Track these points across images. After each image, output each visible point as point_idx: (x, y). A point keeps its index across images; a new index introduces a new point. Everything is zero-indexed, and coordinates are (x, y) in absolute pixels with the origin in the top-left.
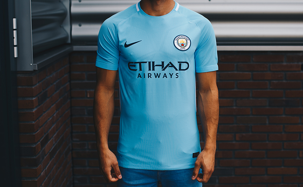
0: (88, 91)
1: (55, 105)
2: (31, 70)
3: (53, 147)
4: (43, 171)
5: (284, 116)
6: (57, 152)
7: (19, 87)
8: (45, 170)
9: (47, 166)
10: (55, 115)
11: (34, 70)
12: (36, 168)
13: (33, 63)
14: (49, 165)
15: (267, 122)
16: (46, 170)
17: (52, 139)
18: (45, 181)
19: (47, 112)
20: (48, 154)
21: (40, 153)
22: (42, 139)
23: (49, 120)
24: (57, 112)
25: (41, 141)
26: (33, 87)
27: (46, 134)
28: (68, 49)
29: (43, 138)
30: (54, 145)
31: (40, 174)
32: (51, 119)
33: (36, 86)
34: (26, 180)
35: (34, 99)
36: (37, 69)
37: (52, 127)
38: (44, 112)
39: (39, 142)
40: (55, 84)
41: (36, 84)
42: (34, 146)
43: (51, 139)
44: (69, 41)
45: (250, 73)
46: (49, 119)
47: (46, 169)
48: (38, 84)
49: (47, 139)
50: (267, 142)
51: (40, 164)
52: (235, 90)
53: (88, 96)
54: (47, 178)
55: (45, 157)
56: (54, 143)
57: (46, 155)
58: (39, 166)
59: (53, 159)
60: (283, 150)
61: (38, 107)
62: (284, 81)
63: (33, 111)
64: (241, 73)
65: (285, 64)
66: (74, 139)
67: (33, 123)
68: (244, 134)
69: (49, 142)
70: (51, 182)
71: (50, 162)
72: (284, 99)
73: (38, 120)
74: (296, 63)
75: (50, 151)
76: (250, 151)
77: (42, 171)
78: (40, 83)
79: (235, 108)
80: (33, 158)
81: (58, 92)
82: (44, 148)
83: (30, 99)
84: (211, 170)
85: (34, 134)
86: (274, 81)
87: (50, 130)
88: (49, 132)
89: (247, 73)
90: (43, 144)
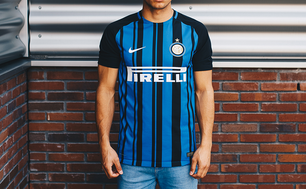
0: (48, 113)
5: (277, 143)
10: (6, 142)
15: (258, 151)
24: (10, 138)
28: (25, 64)
40: (7, 105)
44: (27, 55)
45: (237, 93)
50: (258, 174)
53: (49, 119)
60: (276, 184)
62: (277, 103)
64: (227, 93)
65: (278, 82)
66: (32, 170)
68: (231, 165)
72: (277, 123)
74: (291, 82)
76: (238, 184)
79: (220, 133)
84: (206, 165)
86: (266, 103)
89: (234, 93)
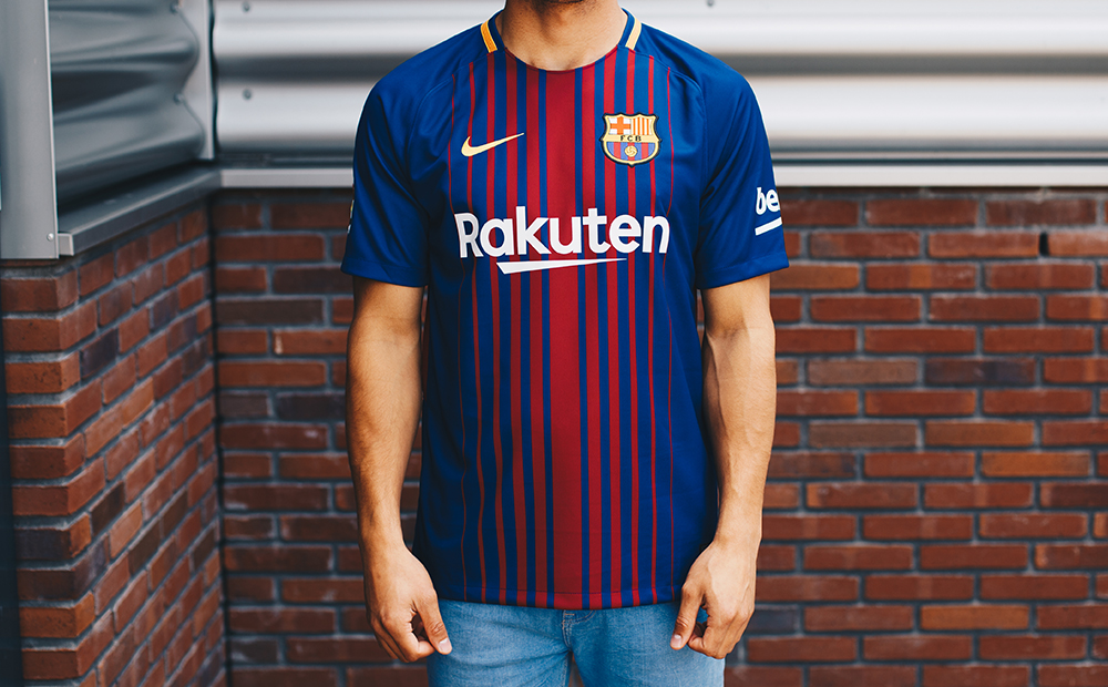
0: (278, 330)
1: (149, 380)
2: (51, 257)
3: (143, 533)
4: (104, 617)
5: (978, 420)
6: (161, 549)
7: (11, 317)
8: (109, 611)
9: (119, 601)
10: (150, 417)
11: (61, 256)
12: (73, 605)
13: (59, 232)
14: (125, 594)
15: (919, 442)
16: (112, 614)
17: (138, 502)
18: (108, 653)
19: (117, 406)
20: (123, 555)
21: (91, 551)
22: (96, 503)
23: (127, 435)
24: (161, 406)
25: (91, 509)
26: (60, 318)
27: (115, 485)
28: (201, 179)
29: (102, 498)
30: (146, 523)
31: (90, 627)
32: (132, 431)
33: (69, 313)
34: (36, 649)
35: (62, 358)
36: (72, 253)
37: (140, 461)
38: (106, 406)
39: (85, 514)
40: (150, 305)
41: (71, 305)
42: (65, 526)
43: (132, 502)
44: (208, 153)
45: (856, 265)
46: (124, 431)
47: (115, 608)
48: (77, 307)
49: (116, 502)
50: (920, 513)
51: (89, 593)
52: (804, 326)
53: (279, 350)
54: (116, 643)
55: (110, 568)
56: (147, 516)
57: (112, 560)
58: (85, 597)
59: (143, 573)
60: (975, 543)
61: (81, 389)
62: (979, 295)
63: (59, 400)
64: (824, 264)
65: (980, 231)
66: (232, 506)
67: (61, 443)
68: (837, 485)
69: (125, 514)
70: (136, 656)
71: (131, 586)
72: (979, 357)
73: (78, 435)
74: (1021, 230)
75: (131, 547)
76: (859, 544)
77: (98, 617)
78: (89, 301)
79: (802, 390)
80: (61, 568)
81: (161, 333)
82: (105, 534)
83: (50, 359)
85: (64, 484)
86: (944, 296)
87: (131, 470)
88: (125, 477)
89: (846, 264)
90: (102, 518)
